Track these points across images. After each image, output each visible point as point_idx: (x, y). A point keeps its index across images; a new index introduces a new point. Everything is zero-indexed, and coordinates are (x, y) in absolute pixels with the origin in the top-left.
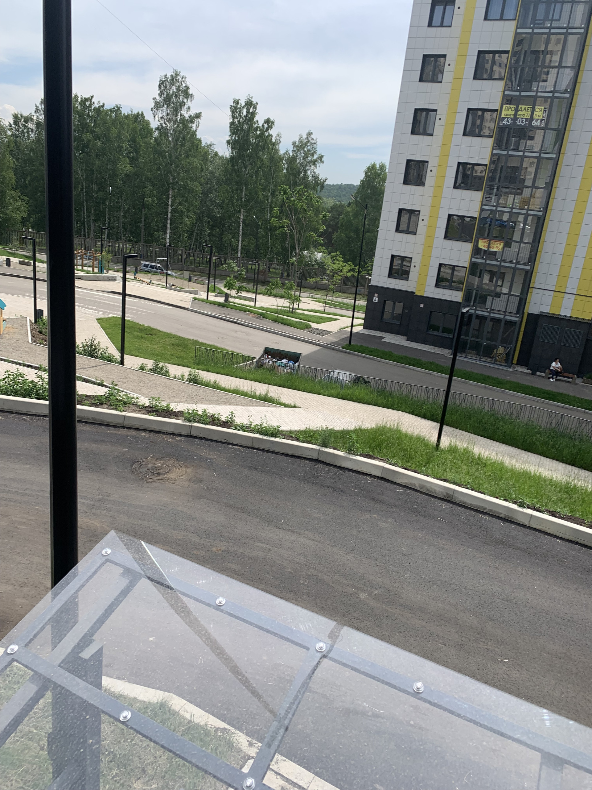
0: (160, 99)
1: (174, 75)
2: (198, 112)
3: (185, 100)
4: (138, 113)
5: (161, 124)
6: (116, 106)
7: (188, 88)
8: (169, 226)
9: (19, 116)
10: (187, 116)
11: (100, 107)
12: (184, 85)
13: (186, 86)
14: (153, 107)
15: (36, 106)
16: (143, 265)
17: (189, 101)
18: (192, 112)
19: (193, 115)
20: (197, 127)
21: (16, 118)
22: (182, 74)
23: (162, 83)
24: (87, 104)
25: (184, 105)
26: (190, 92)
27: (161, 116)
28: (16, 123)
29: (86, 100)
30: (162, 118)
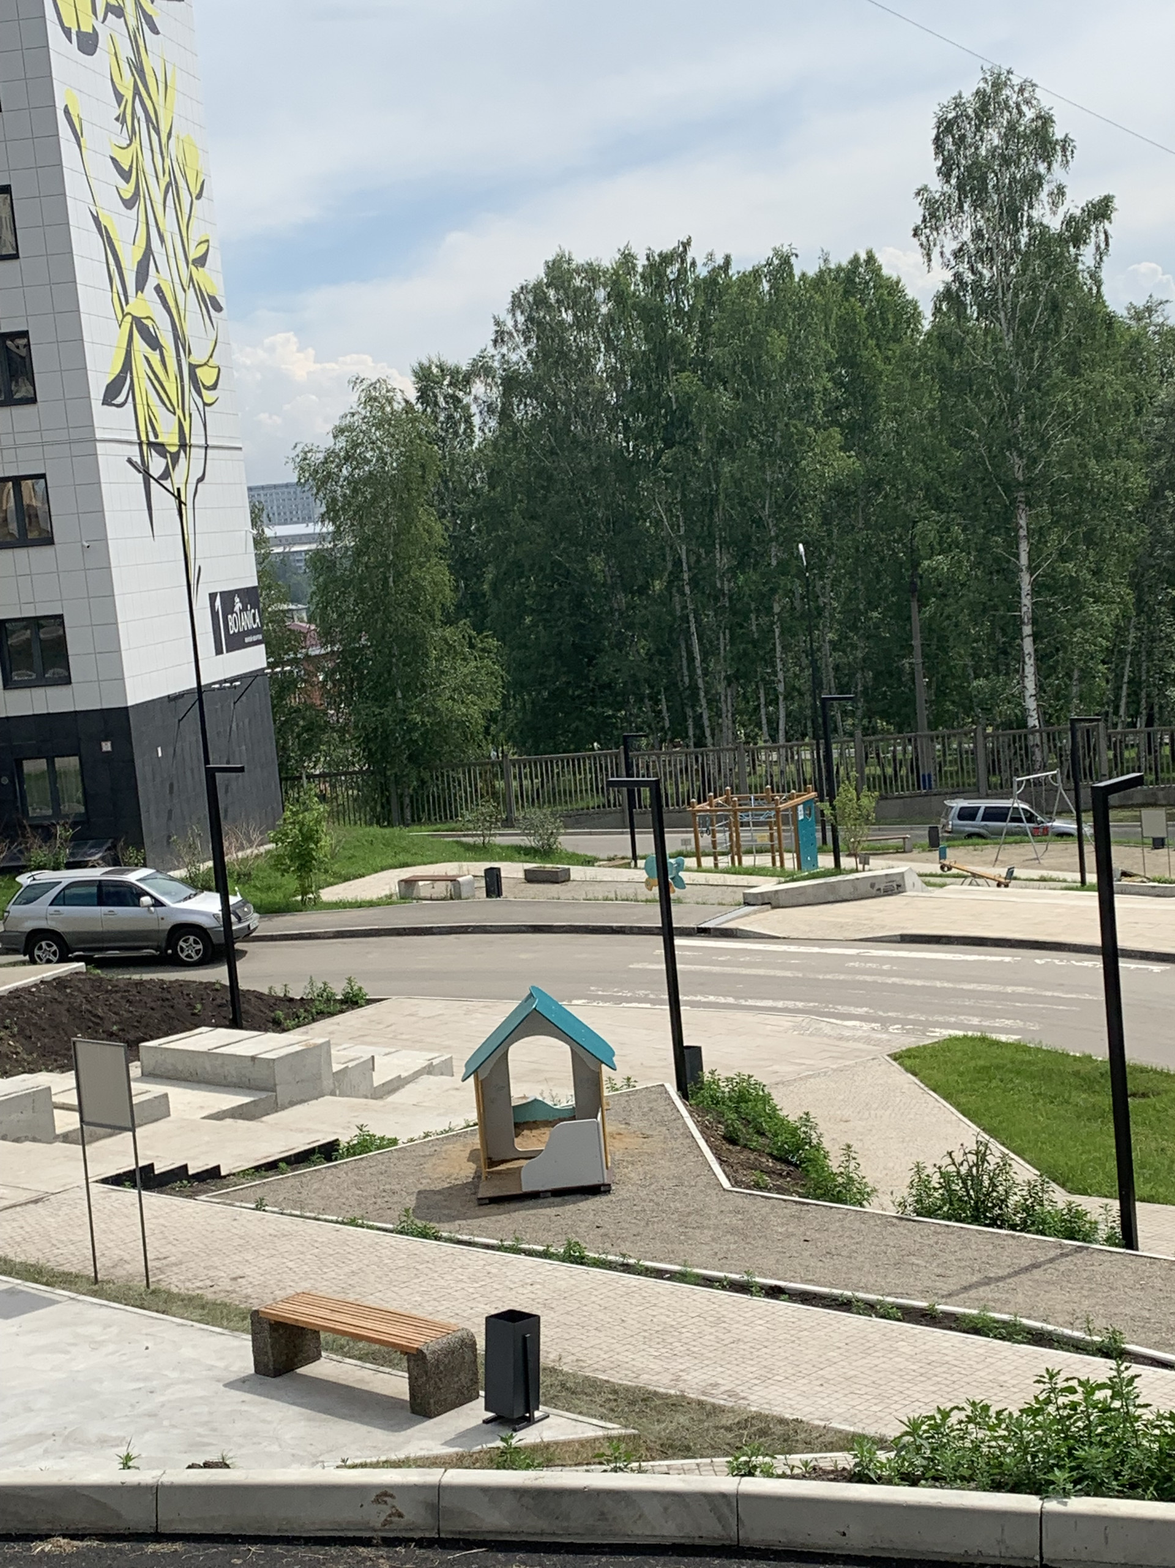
0: (946, 188)
1: (988, 90)
2: (1096, 196)
3: (1042, 168)
4: (855, 260)
5: (958, 276)
6: (776, 252)
7: (1045, 120)
8: (1028, 645)
9: (435, 370)
10: (1055, 224)
11: (714, 273)
12: (1030, 114)
13: (1039, 117)
14: (919, 221)
15: (497, 323)
16: (954, 812)
17: (1055, 166)
18: (1075, 203)
19: (1078, 212)
20: (1100, 253)
21: (426, 379)
22: (1016, 80)
23: (946, 126)
24: (672, 272)
25: (1041, 184)
26: (1058, 132)
27: (955, 246)
28: (424, 396)
29: (667, 259)
30: (958, 254)
